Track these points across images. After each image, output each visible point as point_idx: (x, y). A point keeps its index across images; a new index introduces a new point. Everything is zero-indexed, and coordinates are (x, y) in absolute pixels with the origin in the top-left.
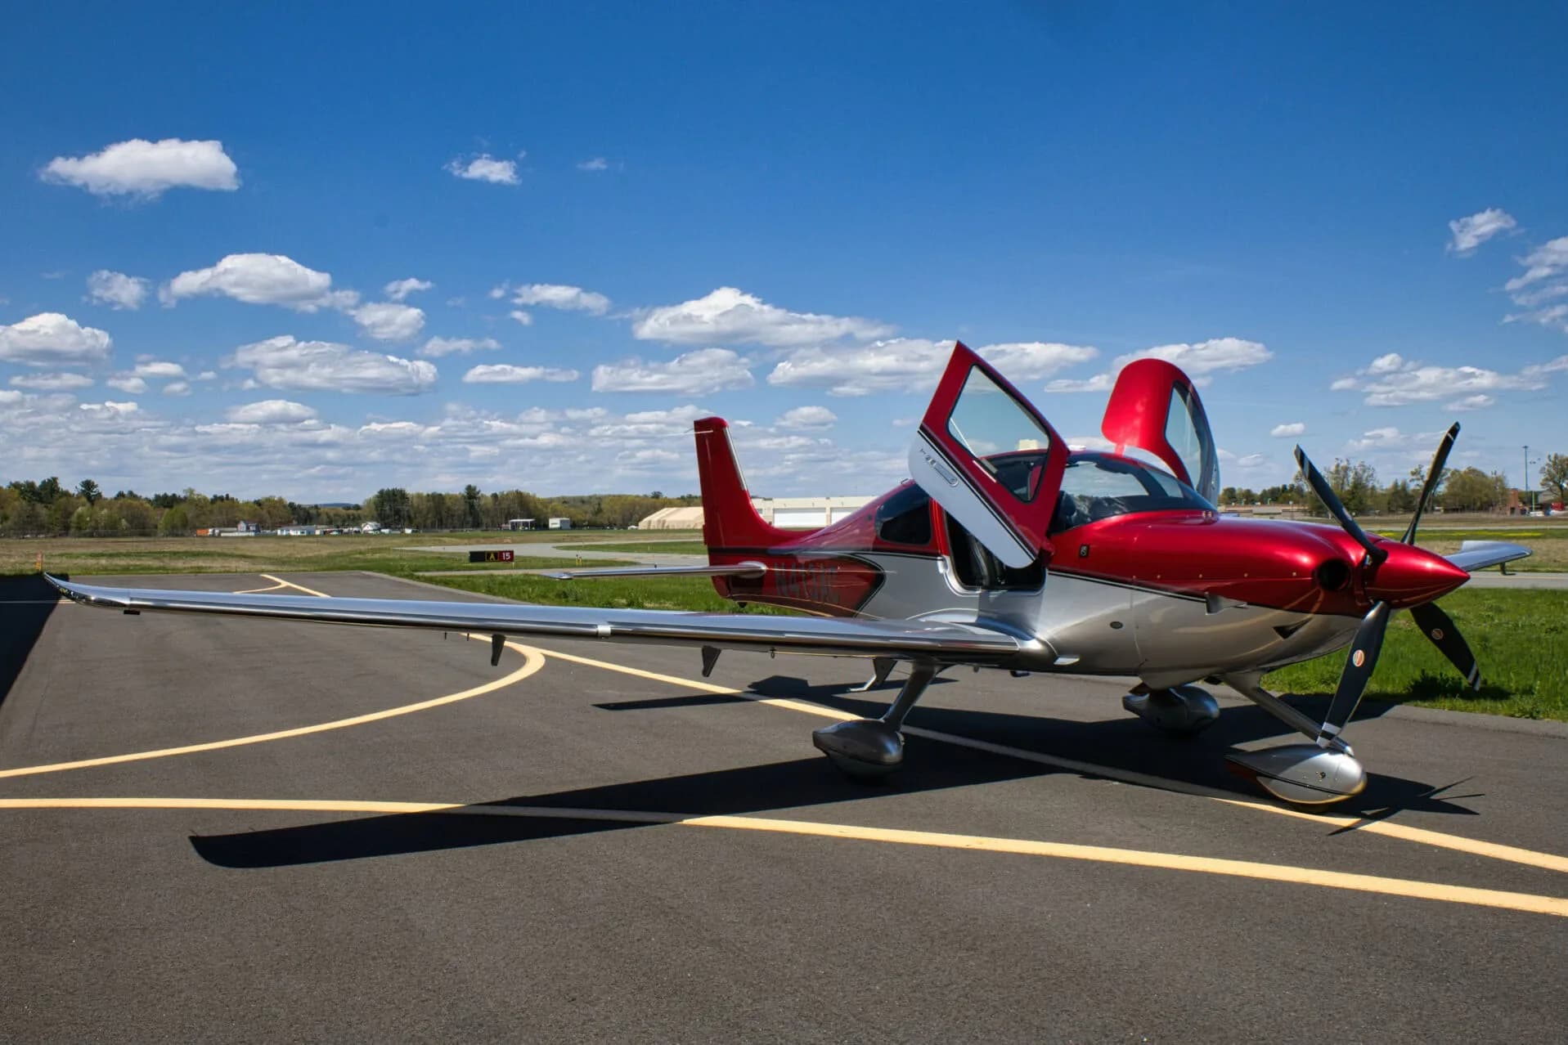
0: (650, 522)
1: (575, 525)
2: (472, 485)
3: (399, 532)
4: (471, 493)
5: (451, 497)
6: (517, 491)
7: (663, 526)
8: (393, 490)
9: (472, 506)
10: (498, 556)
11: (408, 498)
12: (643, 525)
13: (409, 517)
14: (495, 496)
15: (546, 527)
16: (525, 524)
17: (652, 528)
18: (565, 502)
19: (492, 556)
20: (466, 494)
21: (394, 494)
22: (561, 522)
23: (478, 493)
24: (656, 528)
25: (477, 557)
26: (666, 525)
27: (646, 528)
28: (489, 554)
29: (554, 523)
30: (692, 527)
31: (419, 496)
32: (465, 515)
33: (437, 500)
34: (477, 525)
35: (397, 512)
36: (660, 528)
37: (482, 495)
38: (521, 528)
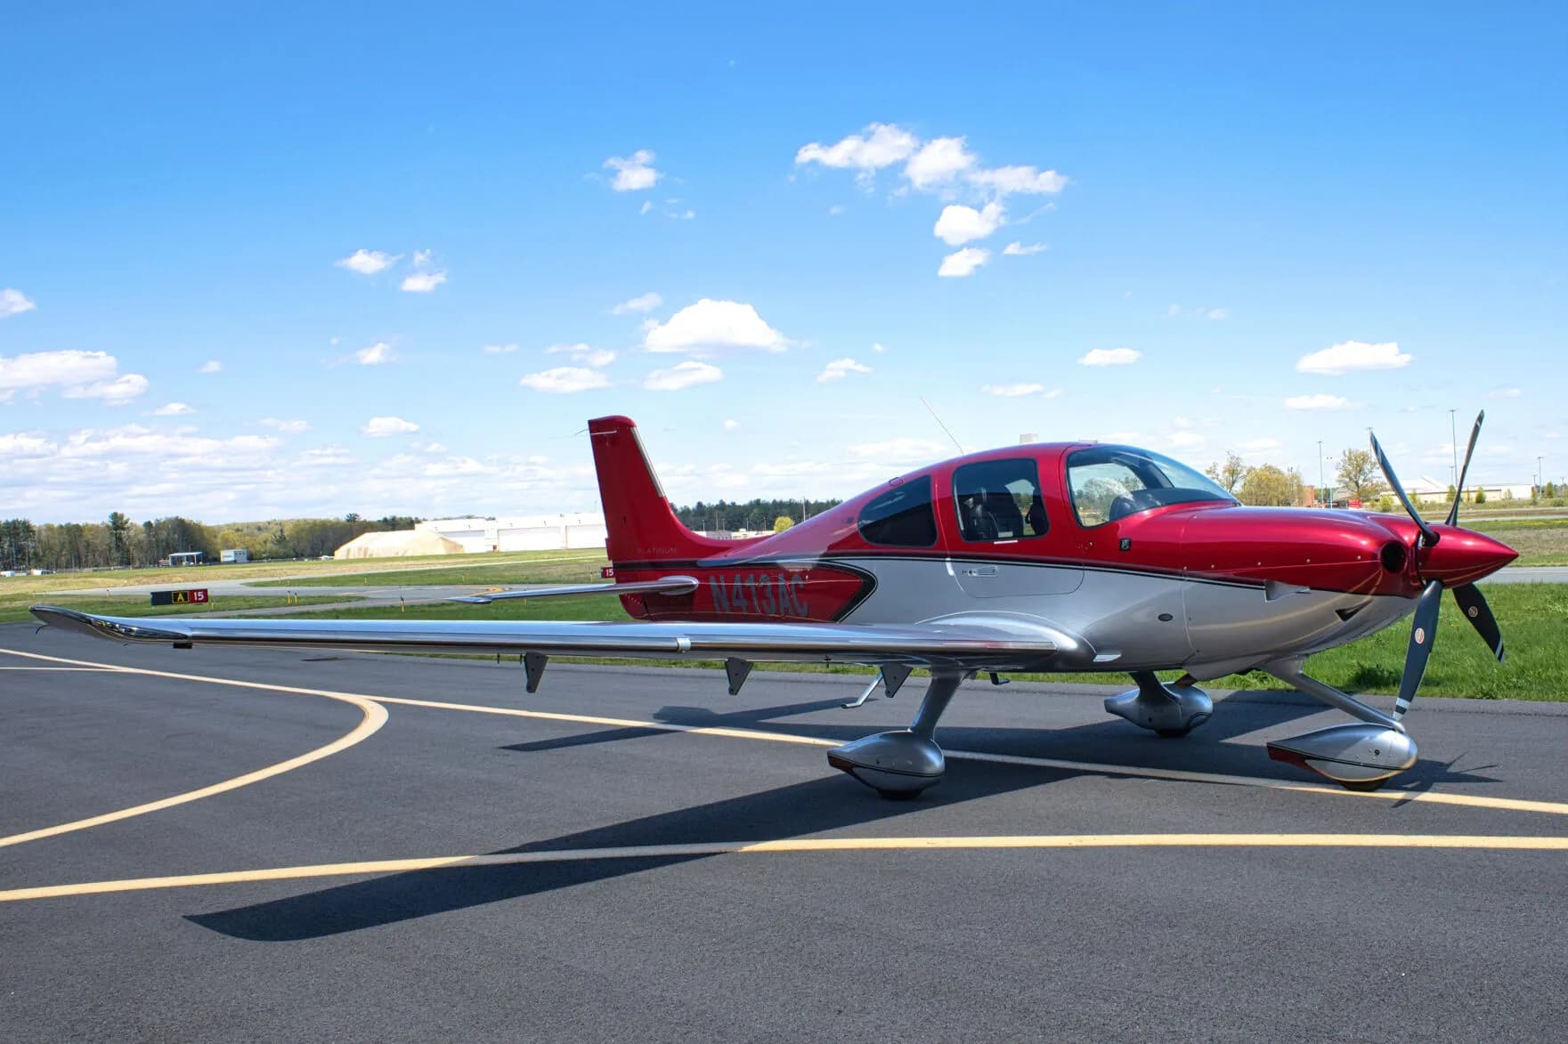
0: (349, 551)
1: (252, 558)
2: (119, 512)
3: (24, 574)
4: (118, 523)
5: (94, 529)
6: (177, 518)
7: (365, 554)
8: (14, 522)
9: (119, 539)
10: (189, 596)
11: (33, 532)
12: (340, 553)
13: (36, 554)
14: (148, 525)
15: (216, 560)
16: (190, 559)
17: (351, 557)
18: (238, 530)
19: (180, 597)
20: (110, 524)
21: (15, 527)
22: (236, 554)
23: (126, 522)
24: (357, 557)
25: (161, 599)
26: (369, 553)
27: (344, 558)
28: (176, 594)
29: (227, 555)
30: (400, 555)
31: (49, 528)
32: (110, 549)
33: (74, 532)
34: (127, 562)
35: (20, 550)
36: (362, 557)
37: (132, 523)
38: (184, 563)
